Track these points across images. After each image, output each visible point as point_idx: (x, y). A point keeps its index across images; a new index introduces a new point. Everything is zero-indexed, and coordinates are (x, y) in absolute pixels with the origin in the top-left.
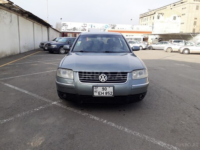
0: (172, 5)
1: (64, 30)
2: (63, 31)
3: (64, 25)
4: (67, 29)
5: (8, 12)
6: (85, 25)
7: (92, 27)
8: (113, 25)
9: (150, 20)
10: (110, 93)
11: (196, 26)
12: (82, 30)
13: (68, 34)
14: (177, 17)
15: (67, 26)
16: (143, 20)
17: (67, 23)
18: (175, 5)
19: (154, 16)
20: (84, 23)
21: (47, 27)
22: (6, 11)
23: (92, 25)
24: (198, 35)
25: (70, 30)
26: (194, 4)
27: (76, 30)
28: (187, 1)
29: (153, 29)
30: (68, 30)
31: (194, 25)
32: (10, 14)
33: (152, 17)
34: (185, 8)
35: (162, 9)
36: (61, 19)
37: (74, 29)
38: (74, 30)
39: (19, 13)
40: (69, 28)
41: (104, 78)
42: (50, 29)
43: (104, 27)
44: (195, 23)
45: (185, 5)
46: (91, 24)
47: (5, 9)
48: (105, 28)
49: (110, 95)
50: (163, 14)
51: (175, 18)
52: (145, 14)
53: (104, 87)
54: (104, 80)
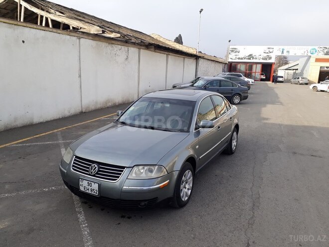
1: (232, 59)
2: (230, 60)
3: (233, 51)
4: (238, 57)
5: (123, 47)
6: (271, 50)
7: (283, 52)
8: (327, 47)
10: (96, 191)
12: (263, 59)
13: (239, 66)
15: (239, 52)
17: (239, 48)
20: (269, 47)
21: (196, 59)
22: (120, 46)
23: (283, 49)
25: (242, 59)
27: (253, 59)
30: (239, 59)
32: (126, 48)
36: (230, 41)
37: (250, 56)
38: (250, 59)
39: (141, 45)
40: (241, 55)
41: (94, 170)
42: (201, 61)
43: (309, 51)
46: (282, 47)
47: (119, 43)
48: (309, 54)
49: (95, 194)
53: (90, 182)
54: (93, 172)
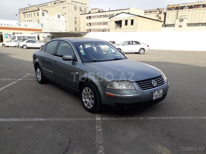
0: (52, 3)
9: (35, 16)
11: (76, 25)
14: (61, 16)
16: (26, 16)
18: (55, 3)
19: (38, 13)
24: (87, 34)
26: (72, 5)
28: (66, 1)
29: (42, 26)
31: (75, 24)
33: (36, 14)
34: (65, 7)
35: (43, 6)
44: (76, 22)
45: (64, 4)
50: (48, 11)
51: (59, 16)
52: (25, 9)
